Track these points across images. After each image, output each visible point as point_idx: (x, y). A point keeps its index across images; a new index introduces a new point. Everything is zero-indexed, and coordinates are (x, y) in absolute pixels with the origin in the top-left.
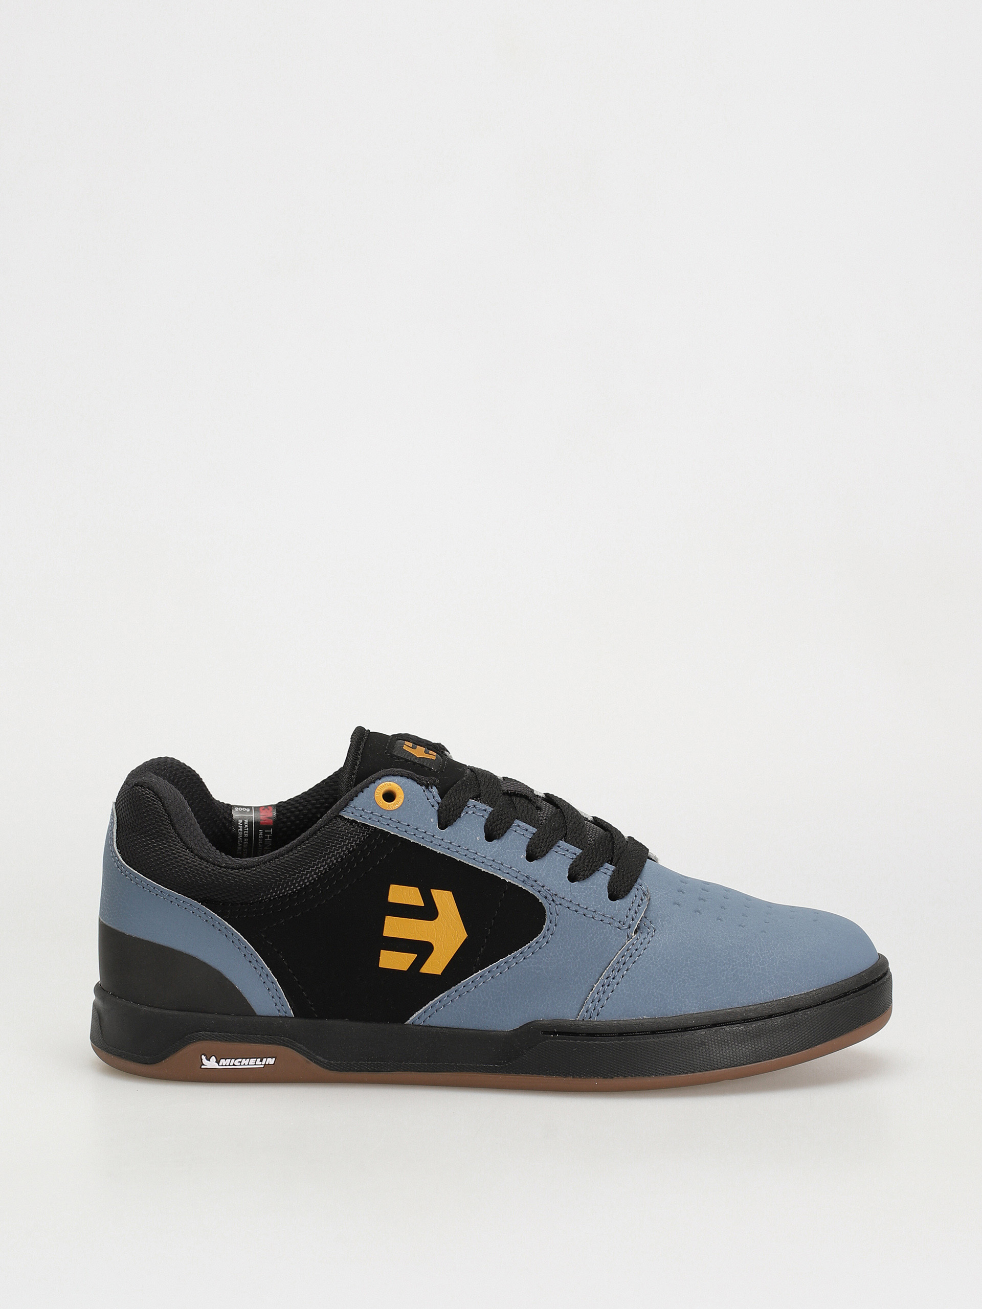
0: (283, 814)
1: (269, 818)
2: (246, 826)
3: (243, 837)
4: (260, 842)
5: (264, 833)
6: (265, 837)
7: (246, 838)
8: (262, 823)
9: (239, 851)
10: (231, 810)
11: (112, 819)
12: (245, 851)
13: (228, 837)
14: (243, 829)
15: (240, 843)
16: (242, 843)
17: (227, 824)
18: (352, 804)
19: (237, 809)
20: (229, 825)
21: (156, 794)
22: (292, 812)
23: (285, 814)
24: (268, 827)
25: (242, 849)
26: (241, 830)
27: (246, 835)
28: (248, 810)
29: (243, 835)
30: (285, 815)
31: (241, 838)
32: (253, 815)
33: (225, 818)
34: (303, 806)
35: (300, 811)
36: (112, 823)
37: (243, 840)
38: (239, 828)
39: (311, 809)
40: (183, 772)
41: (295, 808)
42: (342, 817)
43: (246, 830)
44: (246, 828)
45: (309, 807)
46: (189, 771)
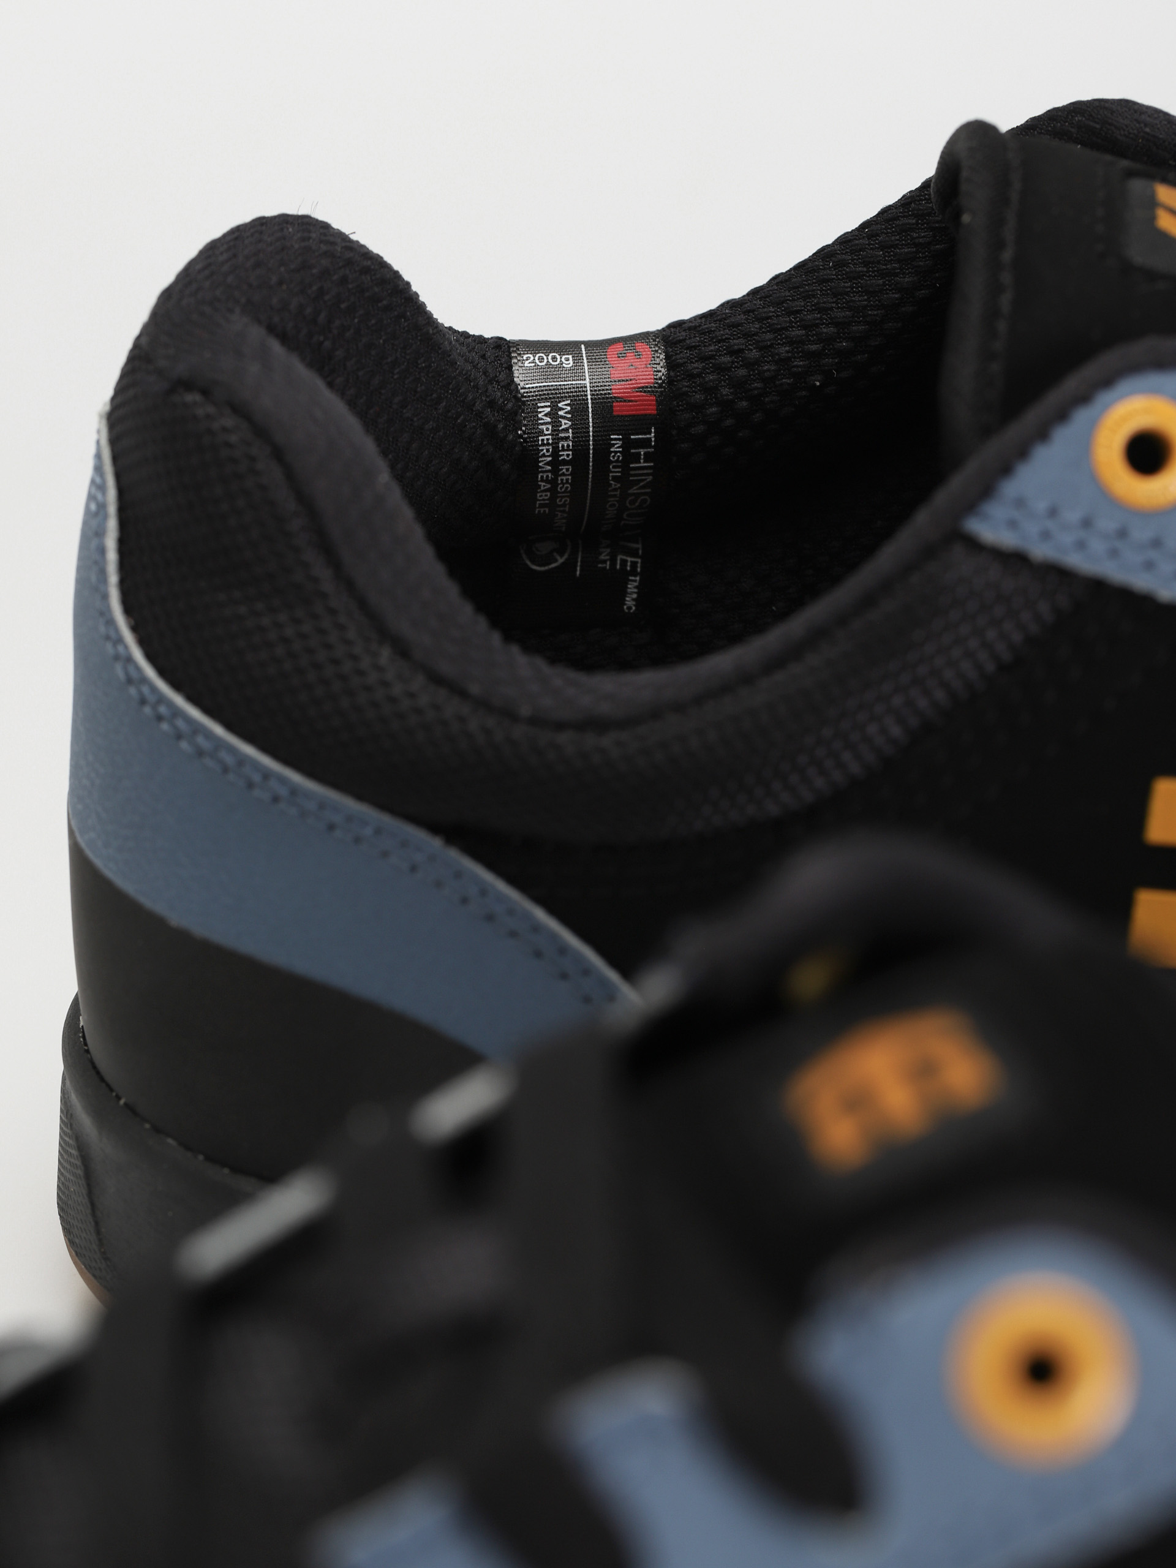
0: (691, 376)
1: (643, 389)
2: (565, 424)
3: (556, 463)
4: (616, 472)
5: (627, 444)
6: (629, 457)
7: (564, 462)
8: (618, 409)
9: (541, 506)
10: (510, 368)
11: (98, 469)
12: (564, 505)
13: (507, 466)
14: (556, 431)
15: (547, 481)
16: (553, 482)
17: (501, 426)
18: (1011, 488)
19: (529, 361)
20: (505, 428)
21: (261, 432)
22: (720, 369)
23: (699, 375)
24: (640, 423)
25: (553, 498)
26: (547, 437)
27: (565, 455)
28: (568, 361)
29: (555, 453)
30: (698, 380)
31: (548, 464)
32: (587, 382)
33: (491, 404)
34: (760, 349)
35: (749, 365)
36: (97, 485)
37: (555, 471)
38: (541, 433)
39: (789, 359)
40: (344, 280)
41: (732, 353)
42: (974, 544)
43: (567, 438)
44: (566, 430)
45: (783, 350)
46: (366, 271)
